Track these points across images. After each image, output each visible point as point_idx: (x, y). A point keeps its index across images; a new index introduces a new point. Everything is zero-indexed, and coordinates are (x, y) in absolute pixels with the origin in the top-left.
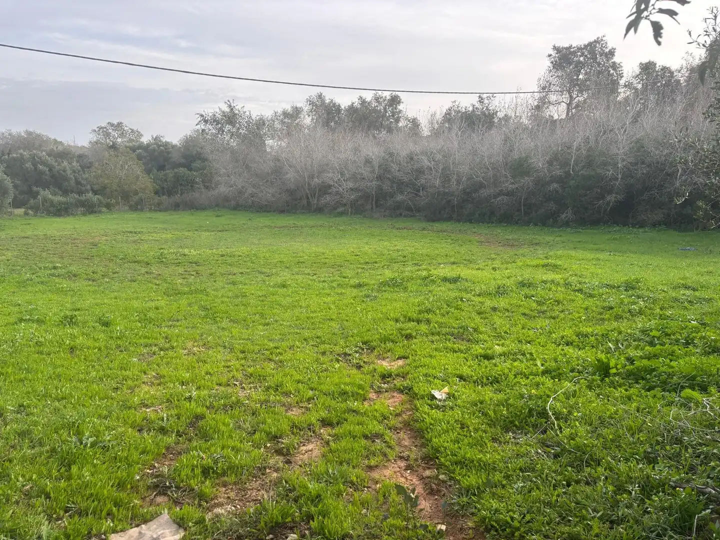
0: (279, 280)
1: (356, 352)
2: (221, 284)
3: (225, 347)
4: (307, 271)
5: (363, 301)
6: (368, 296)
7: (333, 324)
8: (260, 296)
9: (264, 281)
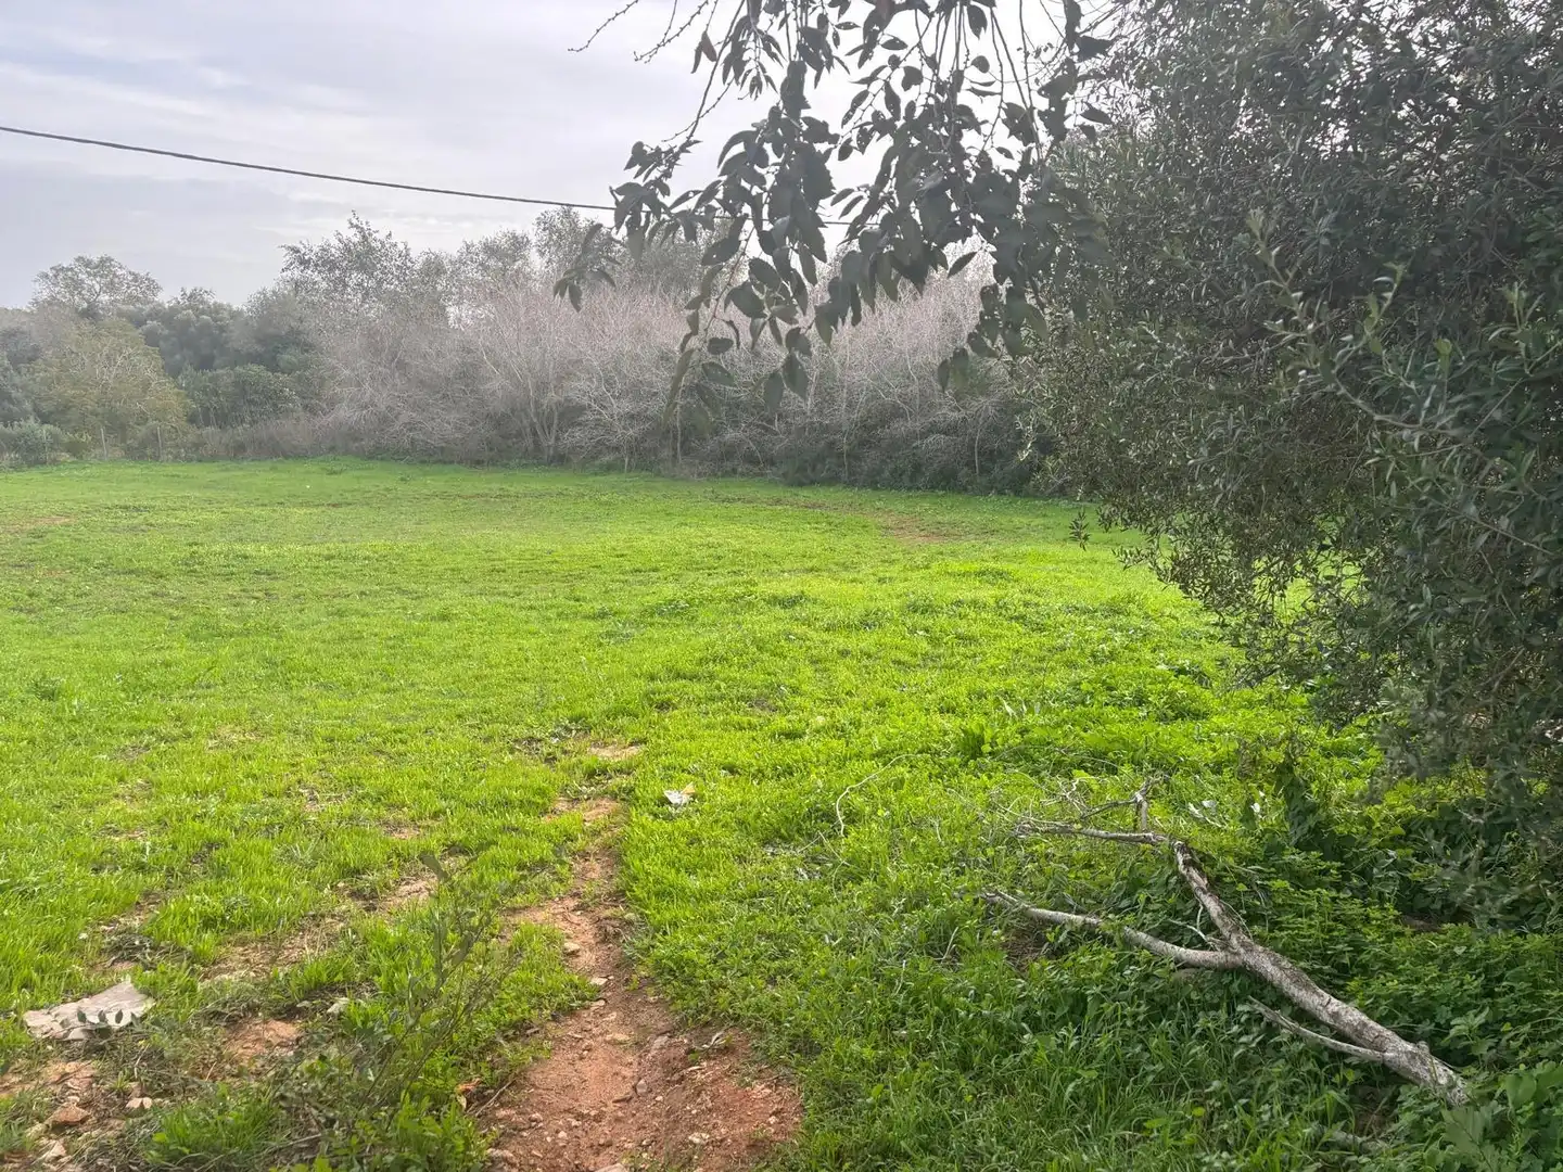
0: (437, 607)
1: (554, 735)
2: (314, 616)
3: (296, 732)
4: (505, 587)
5: (601, 645)
6: (609, 635)
7: (526, 687)
8: (390, 639)
9: (405, 608)
